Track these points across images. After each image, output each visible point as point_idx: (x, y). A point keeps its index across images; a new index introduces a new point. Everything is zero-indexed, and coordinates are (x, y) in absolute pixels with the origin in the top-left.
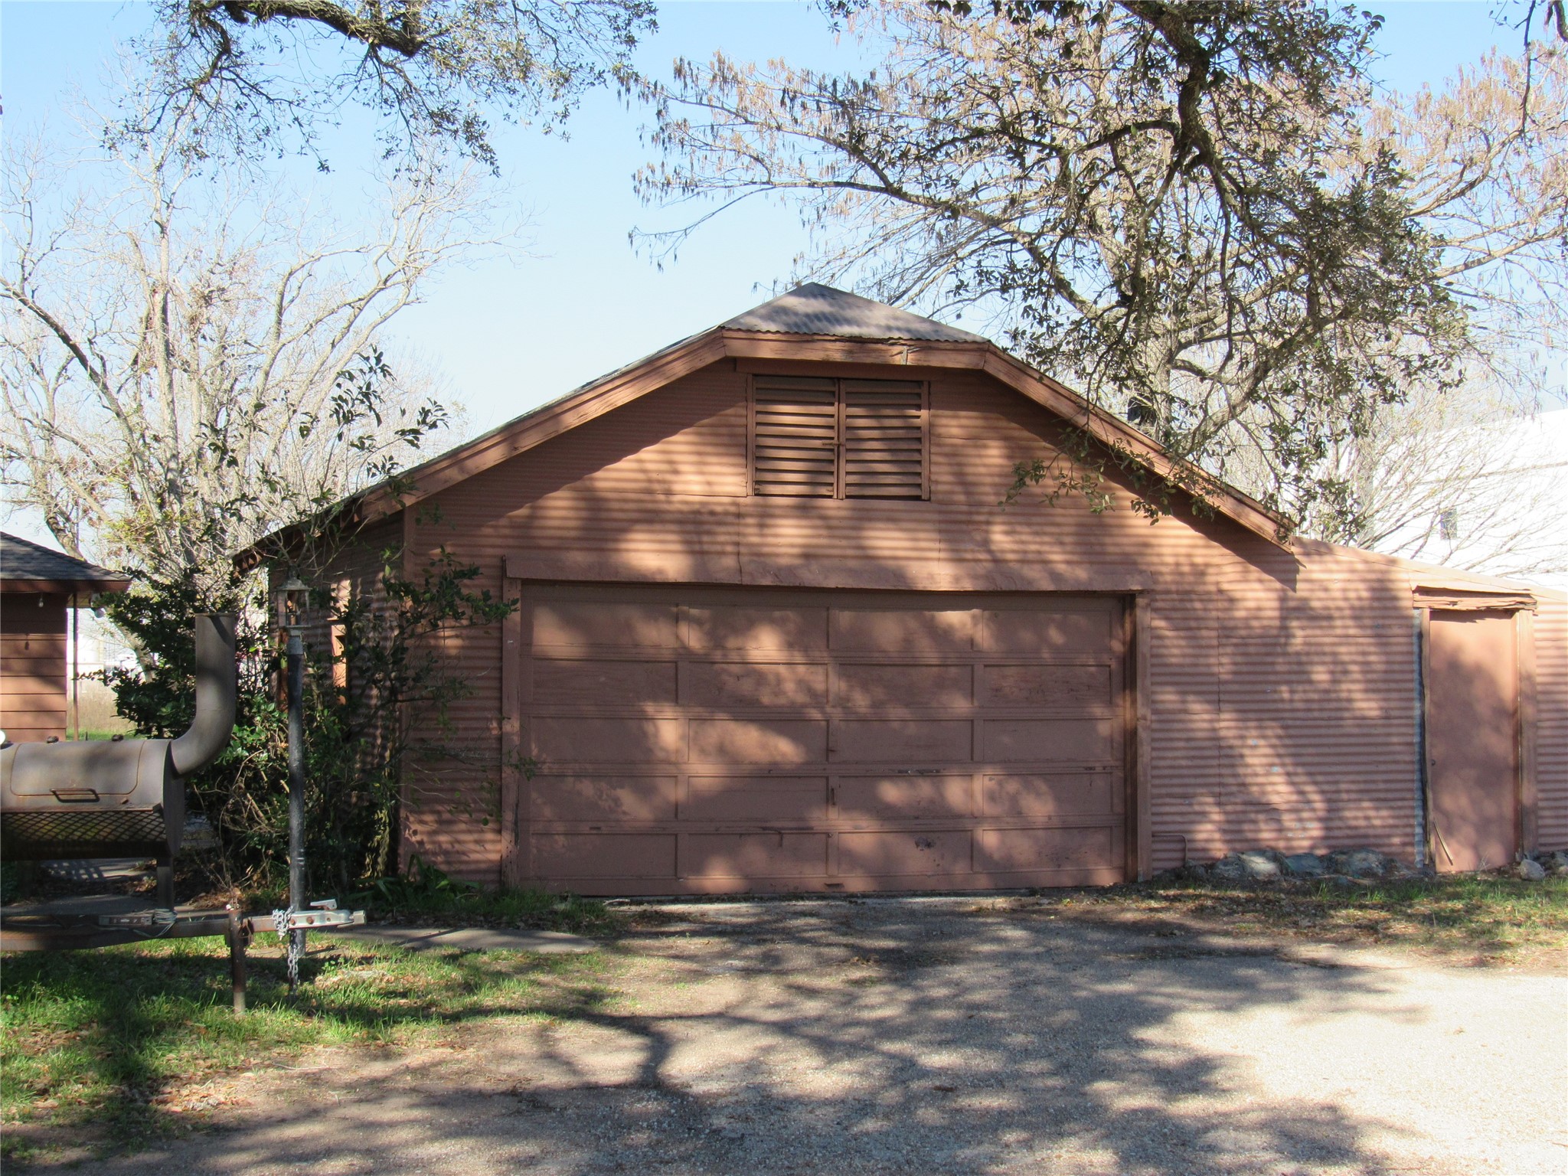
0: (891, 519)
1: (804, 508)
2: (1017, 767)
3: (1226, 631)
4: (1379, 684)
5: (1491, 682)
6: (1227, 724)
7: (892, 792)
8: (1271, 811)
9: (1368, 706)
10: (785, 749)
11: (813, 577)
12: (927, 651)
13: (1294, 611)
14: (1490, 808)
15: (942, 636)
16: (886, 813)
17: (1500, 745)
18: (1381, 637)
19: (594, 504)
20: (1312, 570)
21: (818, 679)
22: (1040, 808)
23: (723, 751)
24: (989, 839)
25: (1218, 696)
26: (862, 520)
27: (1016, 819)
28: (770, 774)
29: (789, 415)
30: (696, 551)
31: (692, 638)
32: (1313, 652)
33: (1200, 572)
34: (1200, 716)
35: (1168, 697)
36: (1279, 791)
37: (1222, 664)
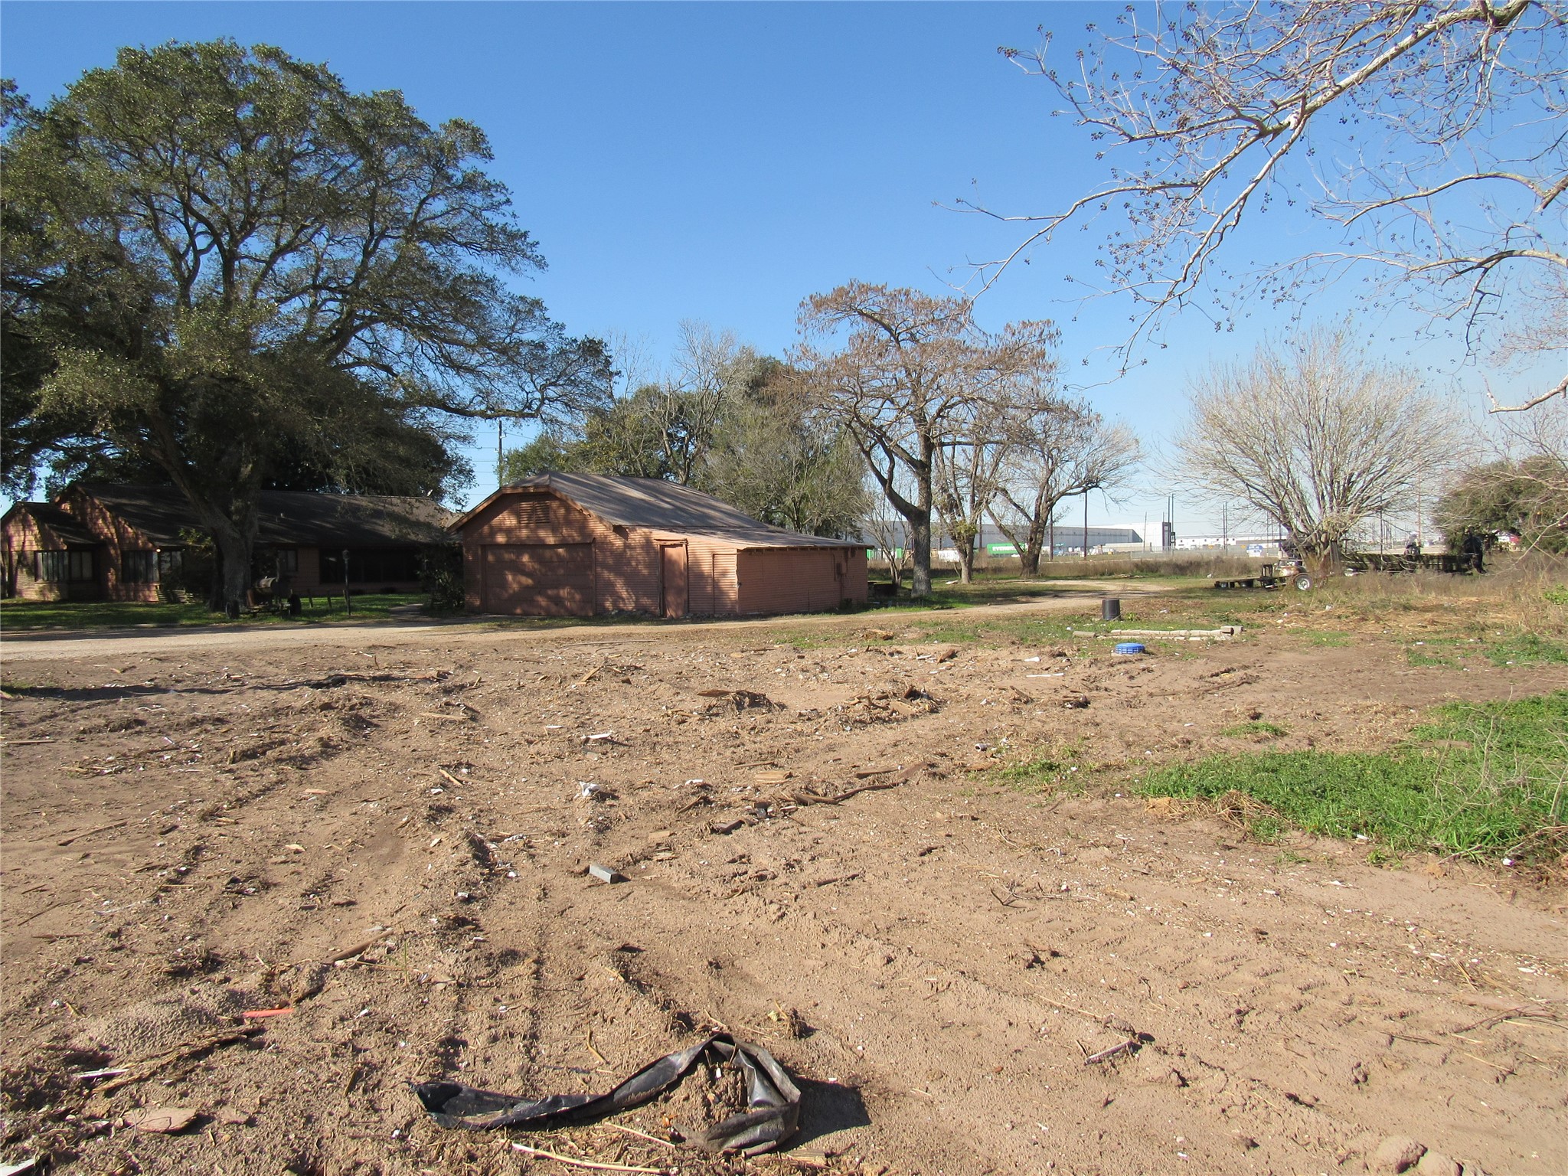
0: (543, 528)
1: (527, 527)
2: (573, 587)
3: (612, 552)
4: (648, 566)
5: (679, 565)
6: (612, 577)
7: (550, 592)
8: (623, 599)
9: (645, 572)
10: (530, 581)
11: (528, 543)
12: (555, 559)
13: (627, 546)
14: (679, 601)
15: (558, 555)
16: (549, 598)
17: (682, 583)
18: (648, 553)
19: (491, 527)
20: (632, 535)
21: (536, 566)
22: (578, 597)
23: (519, 583)
24: (567, 604)
25: (610, 569)
26: (538, 528)
27: (572, 599)
28: (527, 587)
29: (524, 505)
30: (509, 538)
31: (513, 557)
32: (632, 556)
33: (606, 537)
34: (606, 574)
35: (599, 569)
36: (624, 594)
37: (610, 561)
